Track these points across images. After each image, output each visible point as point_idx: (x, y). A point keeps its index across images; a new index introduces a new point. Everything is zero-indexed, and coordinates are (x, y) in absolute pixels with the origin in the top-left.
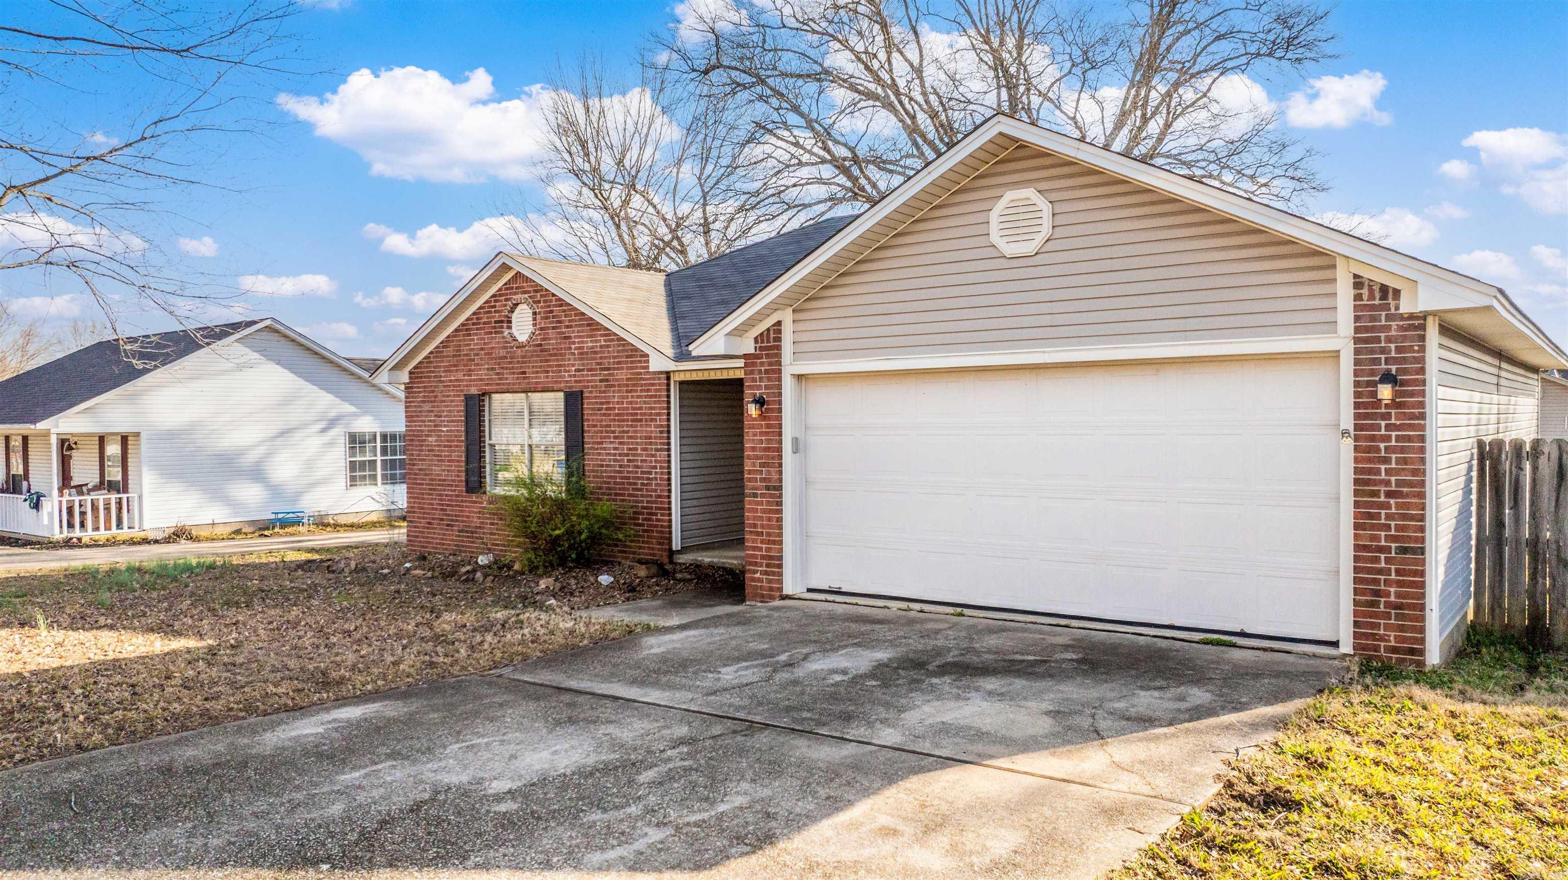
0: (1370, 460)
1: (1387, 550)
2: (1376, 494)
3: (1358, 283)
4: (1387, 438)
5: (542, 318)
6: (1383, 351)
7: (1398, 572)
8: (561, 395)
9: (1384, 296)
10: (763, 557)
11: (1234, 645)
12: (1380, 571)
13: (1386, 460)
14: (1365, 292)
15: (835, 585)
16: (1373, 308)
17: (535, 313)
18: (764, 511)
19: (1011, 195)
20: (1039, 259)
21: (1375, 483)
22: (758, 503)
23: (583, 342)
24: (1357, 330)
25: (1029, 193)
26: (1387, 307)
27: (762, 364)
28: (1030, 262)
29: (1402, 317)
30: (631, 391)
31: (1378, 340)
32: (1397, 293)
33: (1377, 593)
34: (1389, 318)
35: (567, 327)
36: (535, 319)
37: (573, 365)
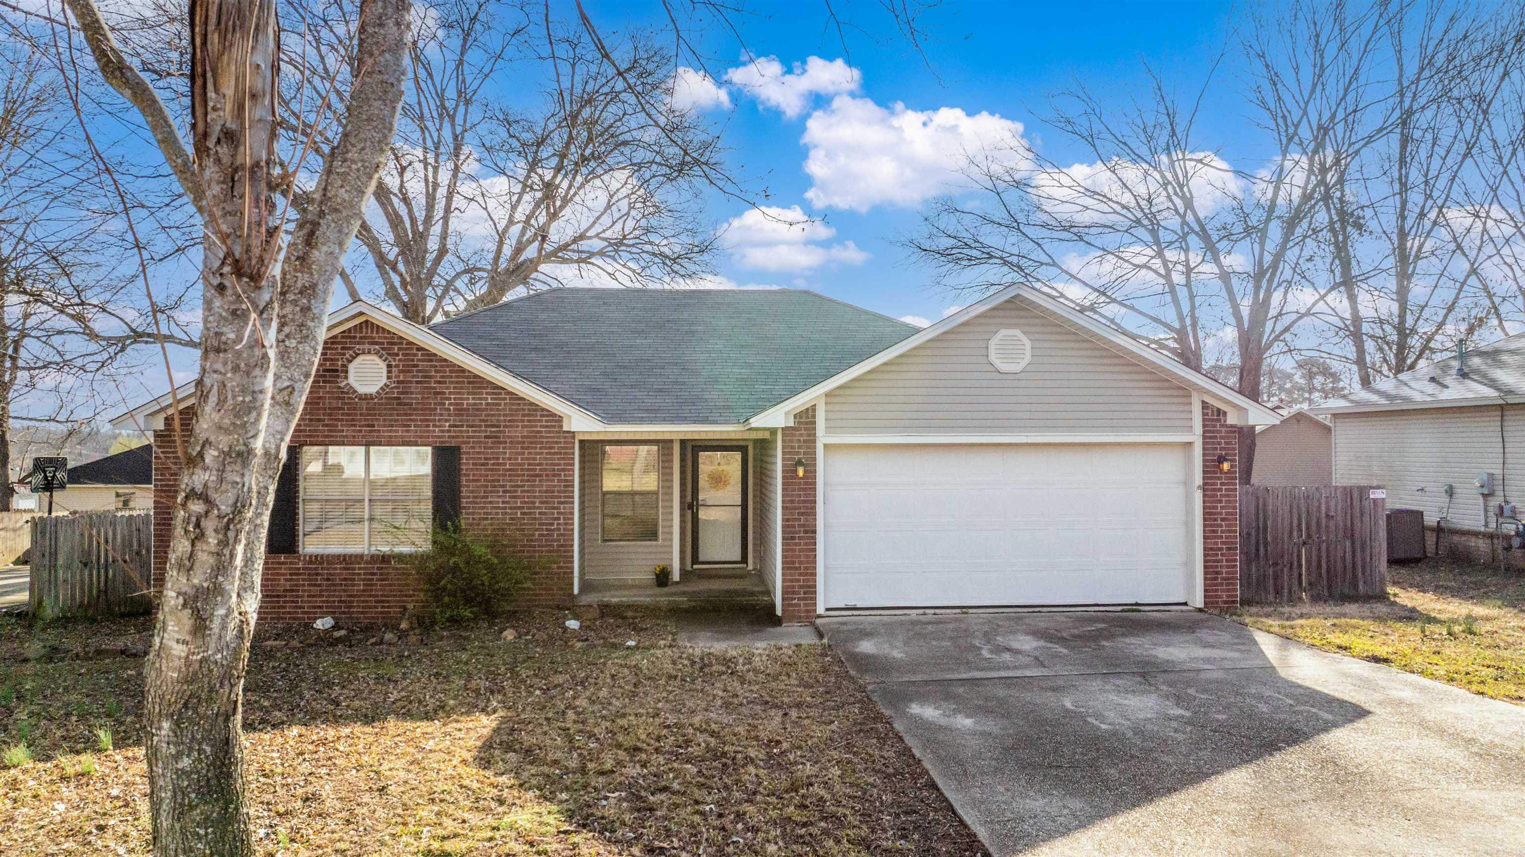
0: (1212, 502)
1: (1221, 549)
2: (1216, 520)
3: (1205, 405)
4: (1221, 490)
5: (401, 371)
6: (1219, 443)
7: (1227, 561)
8: (429, 449)
9: (1218, 415)
10: (801, 587)
11: (1139, 611)
12: (1218, 561)
13: (1221, 501)
14: (1210, 411)
15: (851, 603)
16: (1213, 420)
17: (389, 366)
18: (800, 550)
19: (1003, 332)
20: (1022, 376)
21: (1215, 514)
22: (796, 544)
23: (462, 399)
24: (1204, 432)
25: (1017, 332)
26: (1219, 420)
27: (801, 435)
28: (1017, 376)
29: (1227, 426)
30: (528, 448)
31: (1215, 437)
32: (1225, 413)
33: (1217, 573)
34: (1222, 426)
35: (440, 382)
36: (389, 372)
37: (447, 421)
